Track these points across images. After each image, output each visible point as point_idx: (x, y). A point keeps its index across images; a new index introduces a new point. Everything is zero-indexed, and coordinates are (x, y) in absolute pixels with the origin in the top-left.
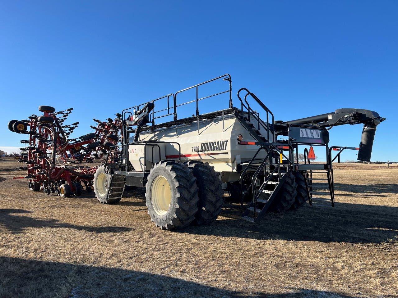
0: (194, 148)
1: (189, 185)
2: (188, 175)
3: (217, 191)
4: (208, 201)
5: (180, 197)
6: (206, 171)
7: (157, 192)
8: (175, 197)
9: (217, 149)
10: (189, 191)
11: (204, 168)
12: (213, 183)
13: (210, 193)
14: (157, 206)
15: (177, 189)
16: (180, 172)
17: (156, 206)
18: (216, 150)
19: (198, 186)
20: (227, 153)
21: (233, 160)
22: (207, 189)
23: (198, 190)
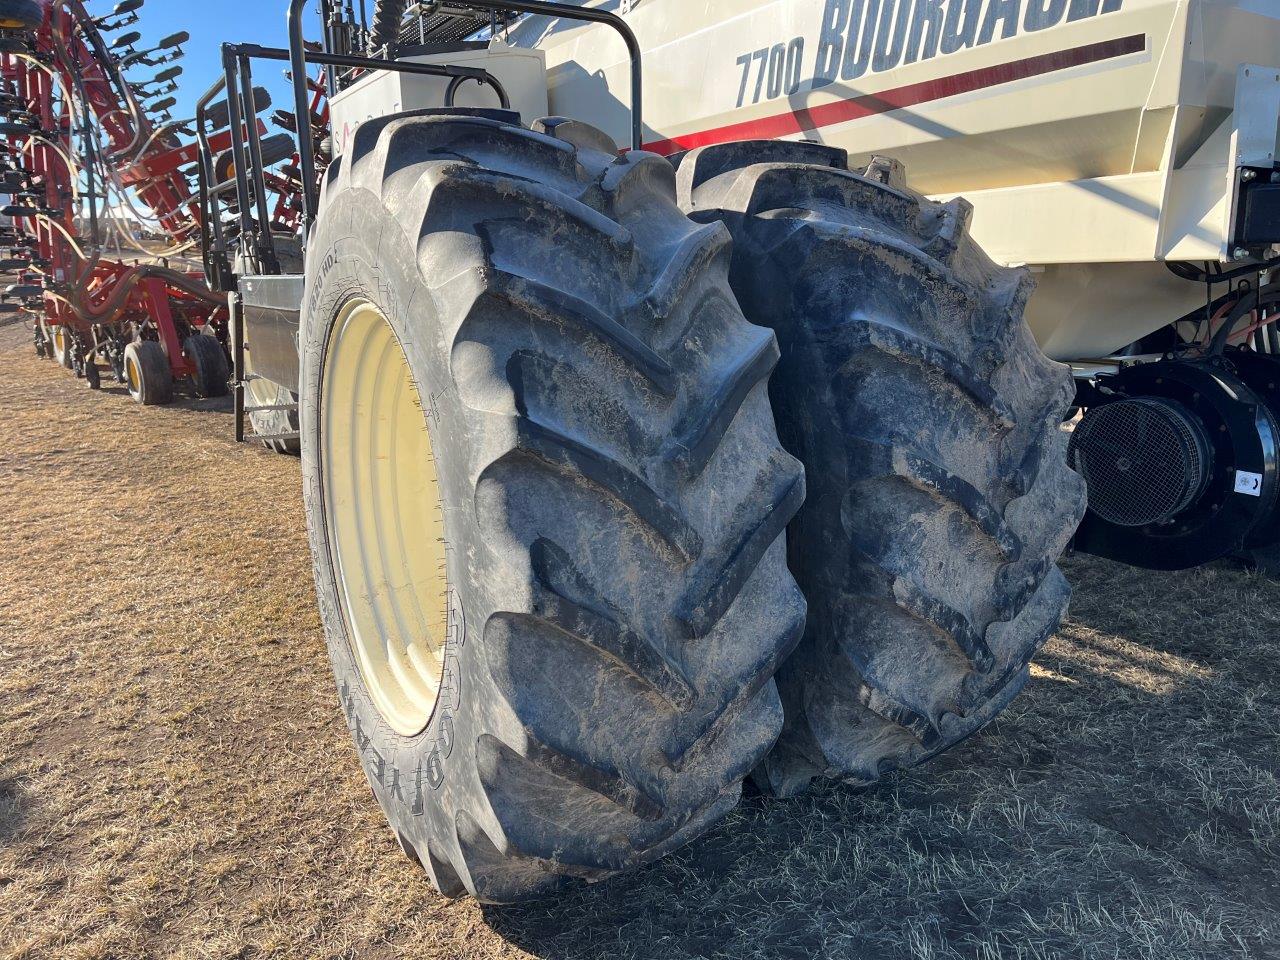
0: (756, 64)
1: (678, 430)
2: (659, 286)
3: (1016, 490)
4: (905, 613)
5: (537, 608)
6: (897, 251)
7: (383, 467)
8: (471, 596)
9: (1000, 23)
10: (664, 524)
11: (862, 207)
12: (980, 397)
13: (935, 524)
14: (382, 598)
15: (491, 493)
16: (543, 245)
17: (371, 597)
18: (986, 37)
19: (790, 435)
20: (1135, 43)
21: (1195, 121)
22: (901, 468)
23: (783, 498)
